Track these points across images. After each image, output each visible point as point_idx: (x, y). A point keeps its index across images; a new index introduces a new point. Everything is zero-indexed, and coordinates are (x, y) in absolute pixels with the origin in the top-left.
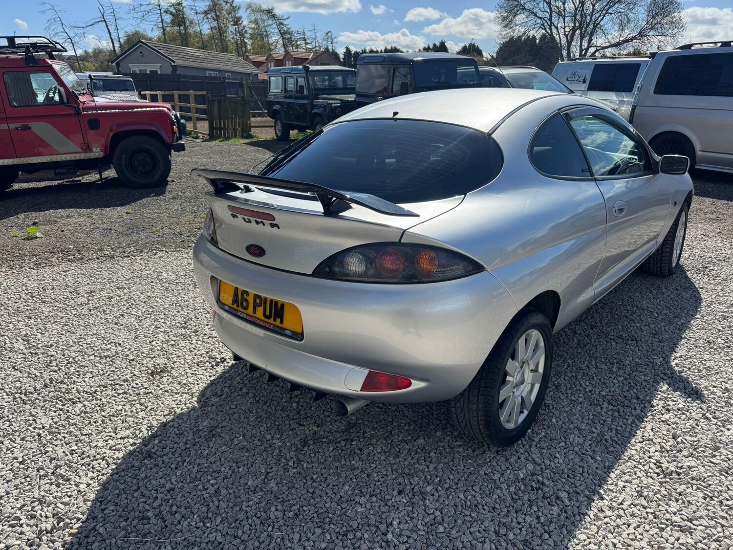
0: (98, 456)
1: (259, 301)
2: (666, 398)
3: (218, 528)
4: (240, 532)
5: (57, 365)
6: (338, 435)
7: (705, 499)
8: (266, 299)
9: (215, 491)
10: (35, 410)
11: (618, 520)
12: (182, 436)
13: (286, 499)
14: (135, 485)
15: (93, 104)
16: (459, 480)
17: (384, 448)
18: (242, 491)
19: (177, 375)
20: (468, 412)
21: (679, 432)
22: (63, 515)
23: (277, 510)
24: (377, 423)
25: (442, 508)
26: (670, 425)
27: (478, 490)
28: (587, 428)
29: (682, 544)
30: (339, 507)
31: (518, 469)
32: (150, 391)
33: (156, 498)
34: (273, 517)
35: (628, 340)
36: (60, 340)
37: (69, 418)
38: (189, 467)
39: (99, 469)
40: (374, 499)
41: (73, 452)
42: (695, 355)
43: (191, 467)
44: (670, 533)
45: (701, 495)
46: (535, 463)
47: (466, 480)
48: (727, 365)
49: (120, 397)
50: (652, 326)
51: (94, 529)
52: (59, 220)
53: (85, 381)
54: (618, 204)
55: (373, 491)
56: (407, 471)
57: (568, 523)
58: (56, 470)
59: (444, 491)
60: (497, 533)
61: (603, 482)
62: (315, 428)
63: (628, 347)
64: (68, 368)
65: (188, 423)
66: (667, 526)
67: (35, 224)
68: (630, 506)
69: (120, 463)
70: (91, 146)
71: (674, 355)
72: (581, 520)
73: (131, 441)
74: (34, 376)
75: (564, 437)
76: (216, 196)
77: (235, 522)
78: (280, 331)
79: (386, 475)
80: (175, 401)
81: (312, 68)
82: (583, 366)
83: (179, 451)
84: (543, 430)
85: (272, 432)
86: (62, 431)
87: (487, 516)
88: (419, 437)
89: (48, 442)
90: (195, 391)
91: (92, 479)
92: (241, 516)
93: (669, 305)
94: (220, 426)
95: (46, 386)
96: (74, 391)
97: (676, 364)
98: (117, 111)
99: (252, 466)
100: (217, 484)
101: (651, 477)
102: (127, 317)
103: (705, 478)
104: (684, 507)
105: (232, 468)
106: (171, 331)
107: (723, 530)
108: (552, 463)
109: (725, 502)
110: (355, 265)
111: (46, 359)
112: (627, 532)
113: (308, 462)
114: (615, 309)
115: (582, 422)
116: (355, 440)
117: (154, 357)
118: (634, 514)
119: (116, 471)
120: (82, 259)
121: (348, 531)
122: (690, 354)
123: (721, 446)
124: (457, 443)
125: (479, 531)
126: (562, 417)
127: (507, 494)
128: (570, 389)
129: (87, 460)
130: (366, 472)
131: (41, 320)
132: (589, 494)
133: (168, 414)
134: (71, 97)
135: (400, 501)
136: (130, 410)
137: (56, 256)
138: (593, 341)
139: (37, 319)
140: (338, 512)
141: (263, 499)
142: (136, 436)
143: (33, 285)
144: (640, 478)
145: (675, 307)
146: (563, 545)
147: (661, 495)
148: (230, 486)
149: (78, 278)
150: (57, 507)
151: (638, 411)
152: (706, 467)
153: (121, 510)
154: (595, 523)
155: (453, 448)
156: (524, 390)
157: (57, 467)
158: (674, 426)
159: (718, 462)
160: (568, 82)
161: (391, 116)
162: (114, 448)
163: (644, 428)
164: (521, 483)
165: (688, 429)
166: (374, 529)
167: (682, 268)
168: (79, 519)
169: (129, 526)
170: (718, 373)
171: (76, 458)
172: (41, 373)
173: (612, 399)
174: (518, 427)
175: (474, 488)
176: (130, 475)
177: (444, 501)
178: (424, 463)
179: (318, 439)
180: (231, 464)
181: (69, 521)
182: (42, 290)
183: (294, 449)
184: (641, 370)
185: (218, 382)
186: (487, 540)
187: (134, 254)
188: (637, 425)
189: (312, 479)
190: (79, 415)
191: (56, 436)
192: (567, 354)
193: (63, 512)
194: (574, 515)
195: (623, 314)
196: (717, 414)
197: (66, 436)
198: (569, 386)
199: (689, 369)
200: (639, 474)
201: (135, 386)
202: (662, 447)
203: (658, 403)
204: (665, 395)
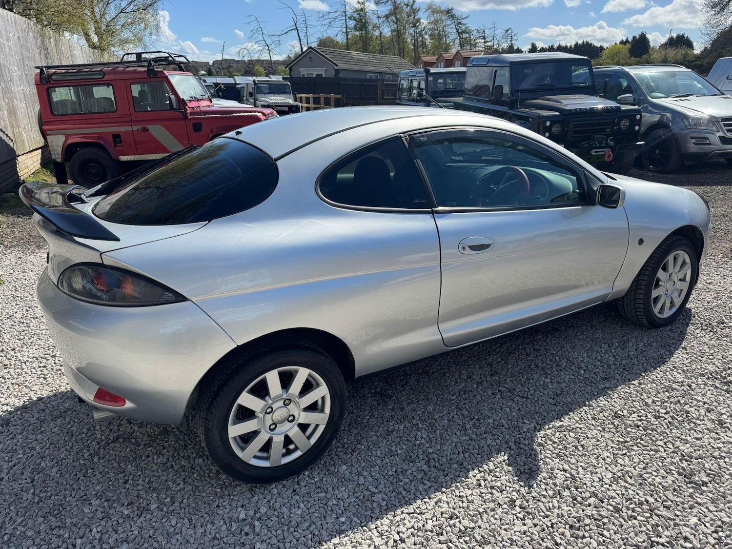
2: (490, 471)
5: (26, 334)
6: (145, 438)
35: (518, 396)
42: (581, 428)
49: (38, 369)
50: (564, 385)
53: (28, 352)
63: (510, 404)
64: (29, 339)
65: (57, 401)
71: (554, 423)
84: (321, 476)
97: (544, 435)
98: (218, 115)
100: (22, 458)
113: (100, 457)
116: (153, 446)
122: (577, 425)
133: (52, 391)
142: (14, 405)
151: (447, 478)
156: (292, 428)
158: (465, 505)
163: (431, 499)
170: (586, 455)
174: (281, 466)
184: (494, 433)
188: (427, 494)
192: (437, 399)
195: (544, 365)
199: (555, 443)
201: (57, 361)
203: (474, 475)
204: (492, 467)
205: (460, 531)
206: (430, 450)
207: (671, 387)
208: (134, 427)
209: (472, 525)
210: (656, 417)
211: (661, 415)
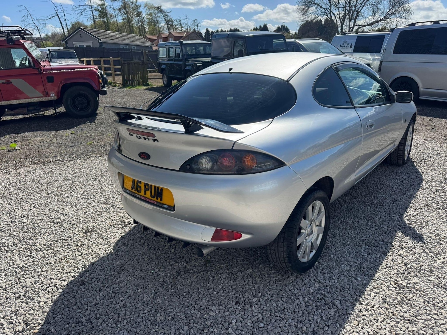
0: (52, 285)
1: (148, 187)
2: (401, 241)
3: (124, 327)
4: (138, 330)
5: (27, 228)
6: (199, 268)
7: (424, 302)
8: (151, 185)
9: (124, 305)
10: (14, 257)
11: (371, 317)
12: (103, 271)
13: (167, 308)
14: (74, 302)
15: (49, 67)
16: (273, 294)
17: (227, 275)
18: (140, 304)
19: (101, 233)
20: (278, 253)
21: (409, 262)
22: (30, 322)
23: (161, 315)
24: (223, 260)
25: (262, 312)
26: (403, 258)
27: (285, 301)
28: (352, 260)
29: (410, 331)
30: (199, 313)
31: (309, 287)
32: (84, 243)
33: (87, 309)
34: (158, 320)
35: (378, 205)
36: (30, 213)
37: (34, 261)
38: (107, 290)
39: (52, 292)
40: (221, 307)
41: (37, 282)
42: (419, 214)
43: (109, 289)
44: (403, 324)
45: (422, 300)
46: (320, 283)
47: (277, 294)
48: (438, 219)
49: (66, 247)
50: (392, 196)
51: (48, 330)
52: (30, 139)
53: (44, 238)
54: (369, 122)
55: (221, 302)
56: (241, 289)
57: (340, 319)
58: (26, 293)
59: (264, 301)
60: (296, 327)
61: (362, 294)
62: (185, 264)
63: (377, 210)
64: (34, 230)
65: (107, 262)
66: (401, 320)
67: (15, 141)
68: (378, 308)
69: (65, 289)
70: (49, 93)
71: (406, 214)
72: (348, 318)
73: (72, 274)
74: (13, 235)
75: (338, 266)
76: (120, 123)
77: (135, 323)
78: (161, 205)
79: (228, 292)
80: (99, 249)
81: (184, 42)
82: (350, 222)
83: (101, 280)
84: (325, 262)
85: (159, 267)
86: (30, 269)
87: (290, 316)
88: (249, 268)
89: (21, 276)
90: (112, 243)
91: (48, 299)
92: (139, 319)
93: (403, 183)
94: (127, 264)
95: (20, 241)
96: (37, 244)
97: (407, 220)
98: (64, 71)
99: (146, 288)
100: (124, 300)
101: (391, 290)
102: (71, 198)
103: (424, 290)
104: (411, 308)
105: (134, 290)
106: (98, 206)
107: (436, 322)
108: (330, 283)
109: (437, 304)
110: (205, 164)
111: (20, 225)
112: (376, 325)
113: (180, 285)
114: (370, 186)
115: (349, 256)
116: (210, 271)
117: (87, 222)
118: (381, 313)
119: (62, 293)
120: (44, 162)
121: (204, 328)
122: (416, 213)
123: (435, 269)
124: (272, 271)
125: (285, 326)
126: (337, 254)
127: (302, 303)
128: (342, 236)
129: (45, 287)
130: (216, 291)
131: (18, 200)
132: (353, 301)
133: (95, 257)
134: (36, 62)
135: (237, 308)
136: (72, 255)
137: (28, 161)
138: (356, 206)
139: (16, 200)
140: (199, 316)
141: (153, 308)
142: (75, 271)
143: (13, 179)
144: (385, 290)
145: (407, 184)
146: (337, 333)
147: (397, 301)
148: (133, 301)
149: (41, 174)
150: (26, 316)
151: (384, 249)
152: (425, 283)
153: (65, 317)
154: (357, 319)
155: (269, 275)
156: (313, 238)
157: (27, 292)
158: (406, 258)
159: (432, 279)
160: (341, 47)
161: (228, 71)
162: (61, 279)
163: (387, 259)
164: (311, 295)
165: (414, 260)
166: (220, 326)
167: (411, 160)
168: (39, 324)
169: (70, 327)
170: (433, 225)
171: (38, 286)
172: (18, 233)
173: (368, 242)
174: (310, 261)
175: (282, 299)
176: (71, 295)
177: (264, 307)
178: (252, 284)
179: (187, 271)
180: (133, 287)
181: (33, 325)
182: (19, 182)
183: (172, 278)
184: (385, 224)
185: (126, 237)
186: (290, 331)
187: (76, 159)
188: (383, 258)
189: (183, 295)
190: (40, 259)
191: (26, 272)
192: (341, 215)
193: (30, 320)
194: (344, 315)
195: (375, 189)
196: (432, 250)
197: (32, 272)
198: (341, 235)
199: (415, 222)
200: (384, 288)
201: (75, 240)
202: (398, 271)
203: (396, 244)
204: (400, 239)
205: (416, 269)
206: (363, 239)
207: (436, 189)
208: (183, 264)
209: (419, 266)
210: (443, 203)
211: (445, 201)
